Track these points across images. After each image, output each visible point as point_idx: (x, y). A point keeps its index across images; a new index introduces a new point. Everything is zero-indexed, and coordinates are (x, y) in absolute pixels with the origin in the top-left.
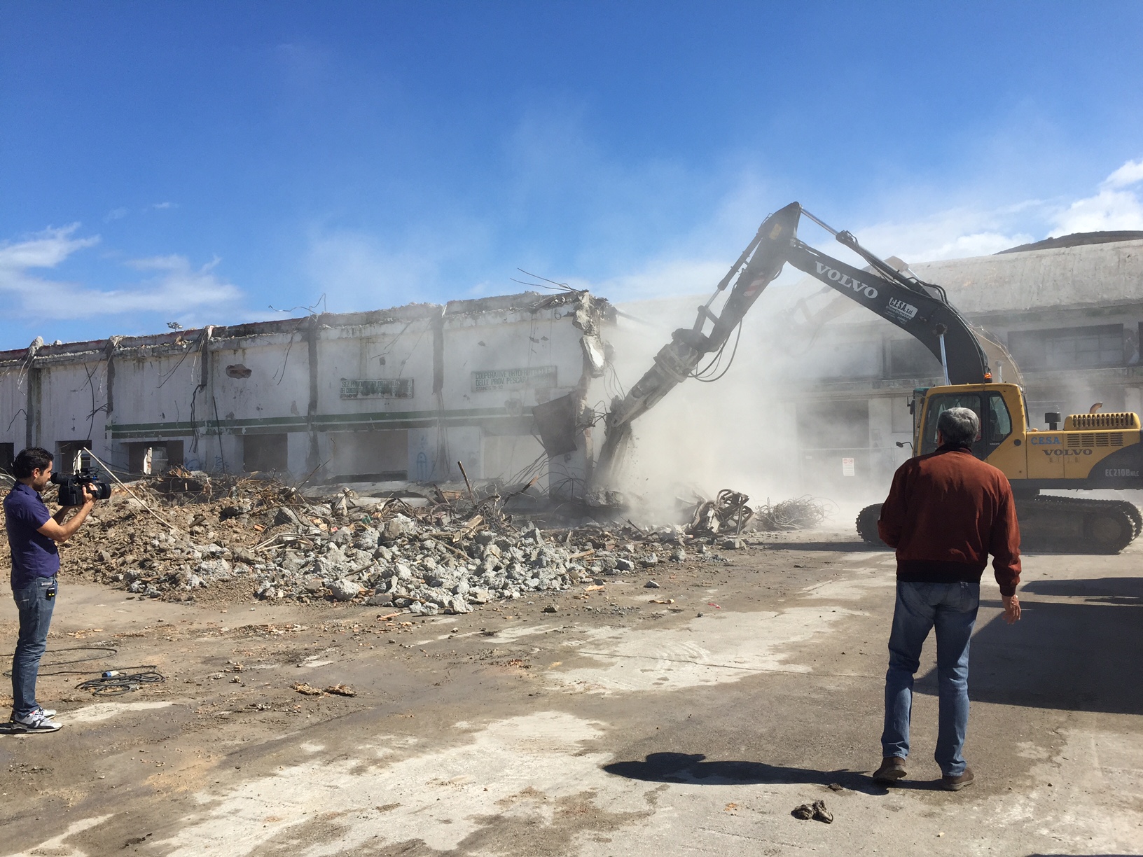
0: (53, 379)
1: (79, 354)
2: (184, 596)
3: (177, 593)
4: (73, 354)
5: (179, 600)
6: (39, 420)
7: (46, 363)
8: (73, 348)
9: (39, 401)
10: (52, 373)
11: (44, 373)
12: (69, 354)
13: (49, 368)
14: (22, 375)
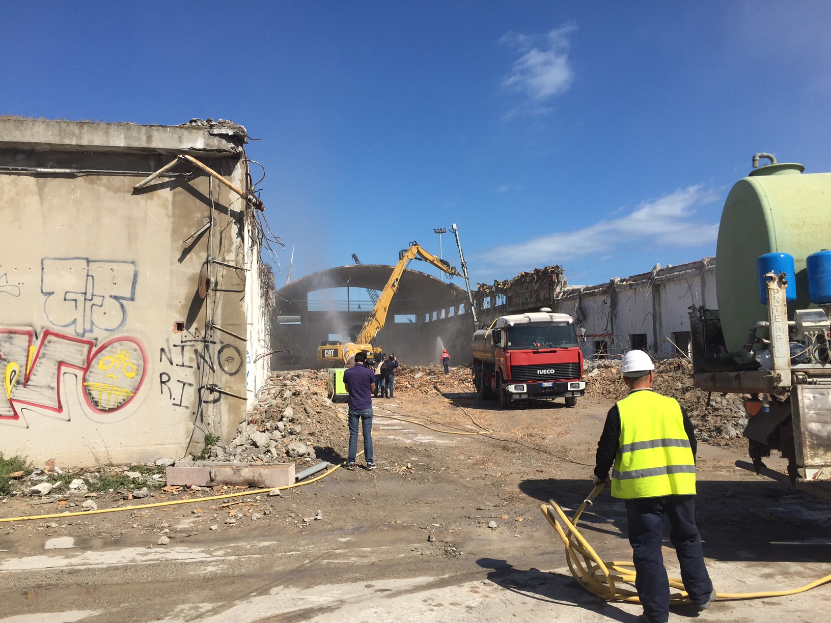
0: (667, 290)
1: (682, 272)
2: (723, 442)
3: (719, 440)
4: (679, 273)
5: (719, 445)
6: (660, 319)
7: (663, 281)
8: (679, 269)
9: (660, 305)
10: (667, 287)
11: (662, 287)
12: (676, 273)
13: (665, 284)
14: (648, 289)
